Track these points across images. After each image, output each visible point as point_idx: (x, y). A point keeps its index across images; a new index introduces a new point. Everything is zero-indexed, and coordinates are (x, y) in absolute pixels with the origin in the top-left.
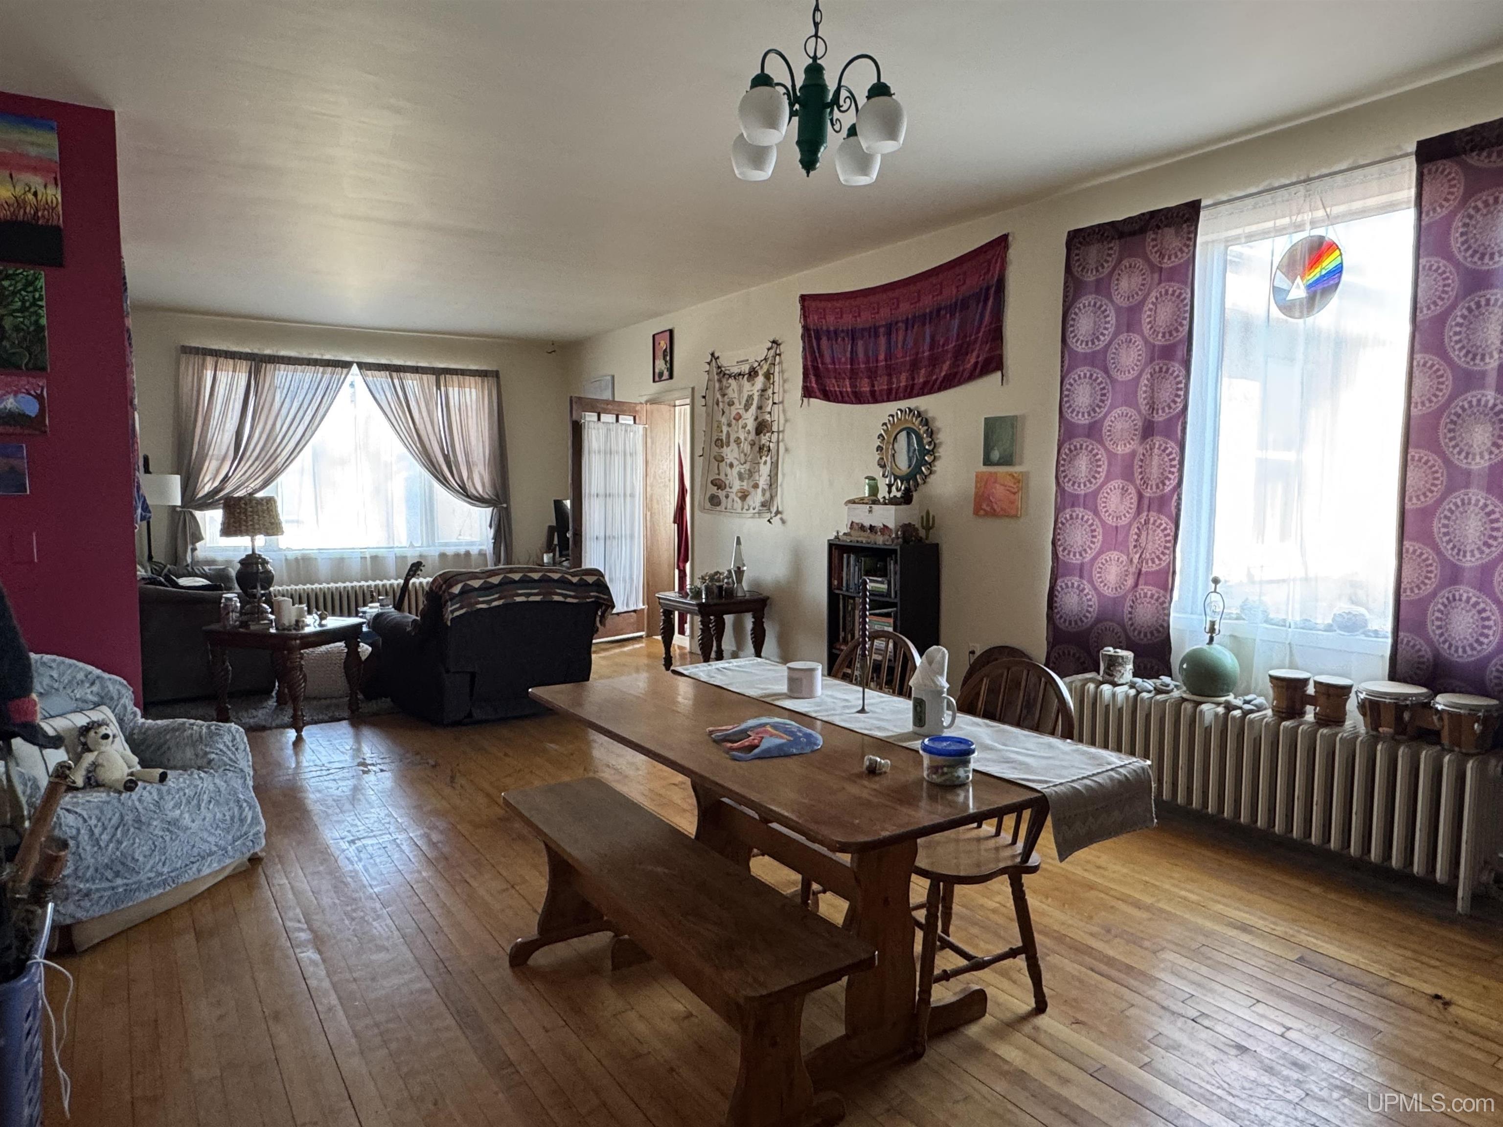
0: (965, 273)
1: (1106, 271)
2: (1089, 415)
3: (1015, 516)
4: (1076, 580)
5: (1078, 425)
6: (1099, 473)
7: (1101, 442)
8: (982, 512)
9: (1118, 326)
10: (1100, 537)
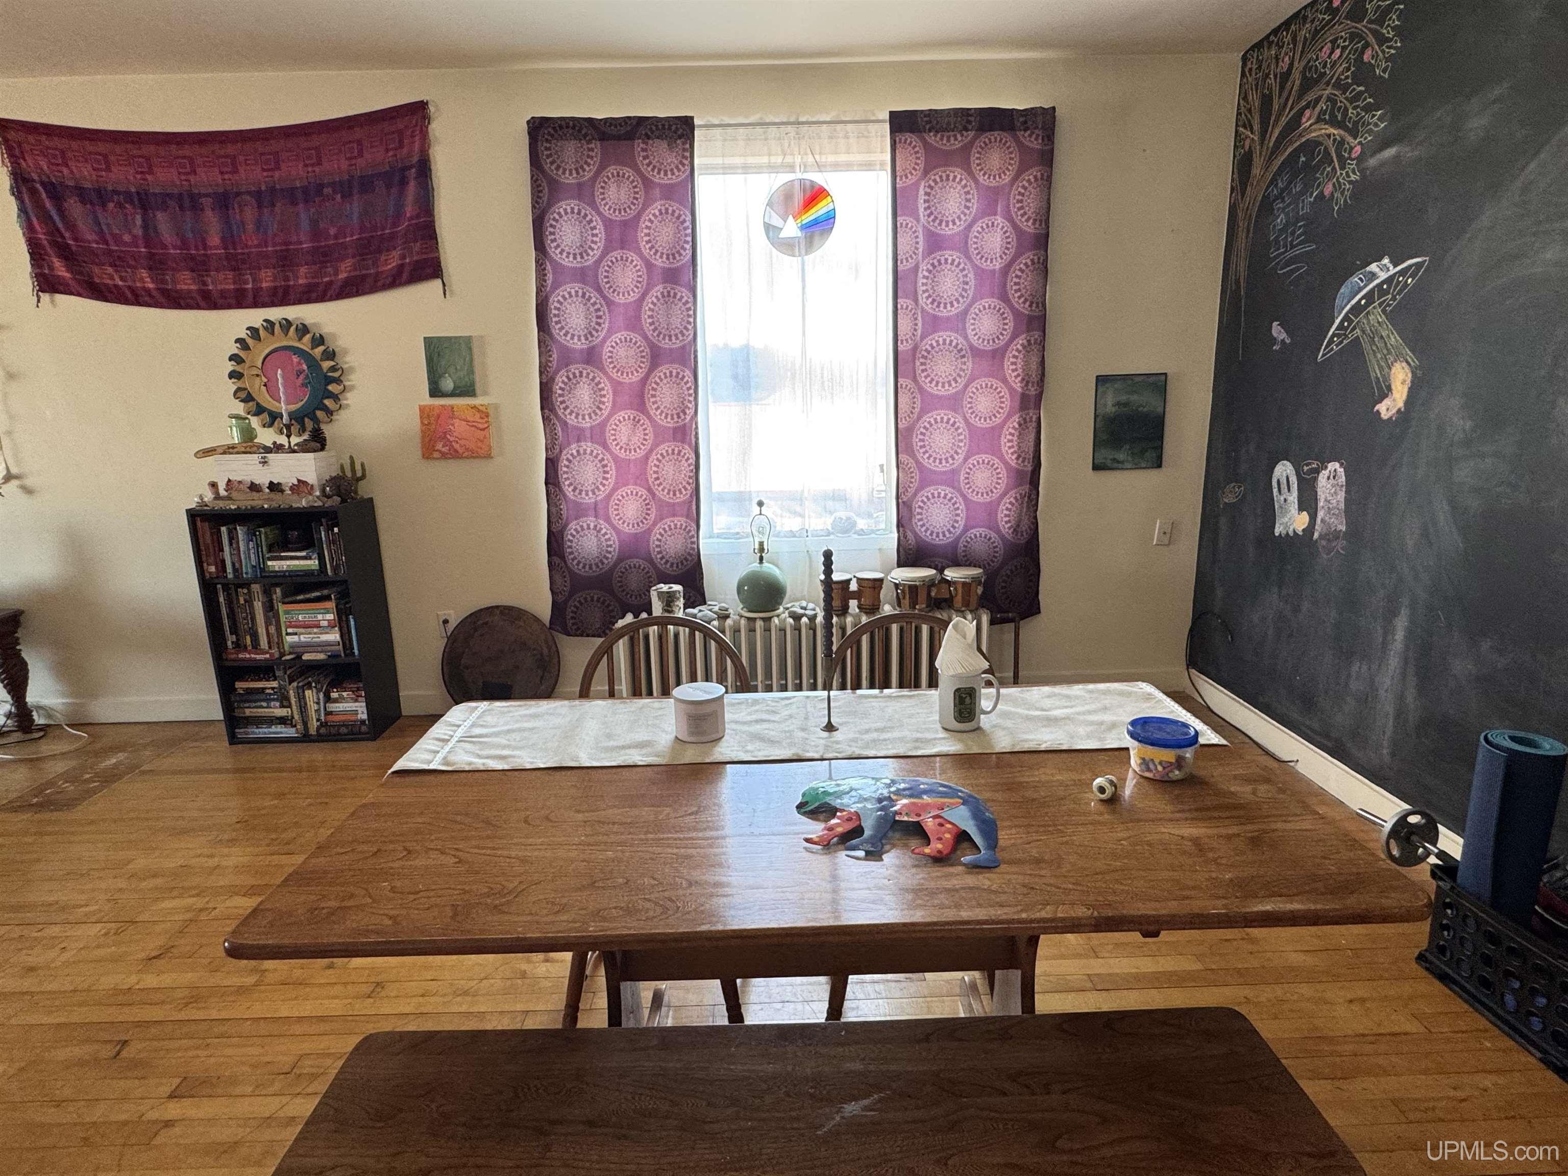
1: (588, 175)
4: (591, 521)
5: (574, 349)
6: (604, 403)
7: (602, 369)
8: (436, 455)
9: (609, 240)
10: (613, 472)
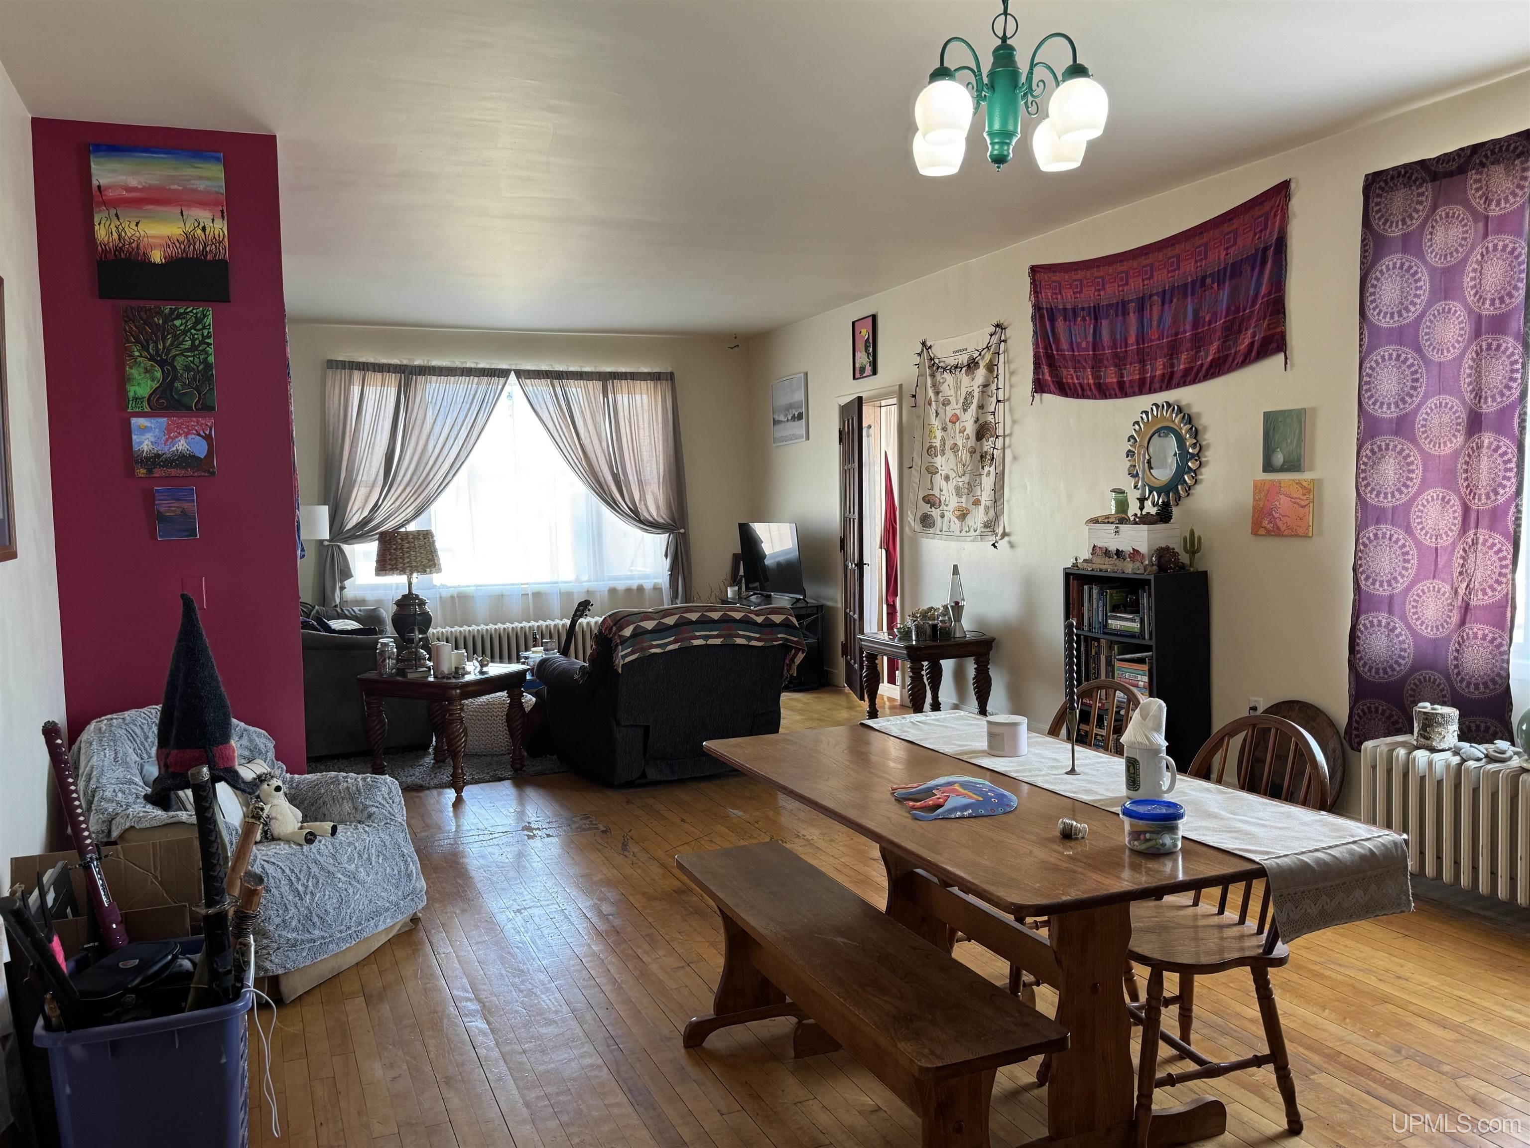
0: (1235, 231)
1: (1416, 223)
2: (1397, 406)
3: (1306, 536)
4: (1383, 617)
5: (1381, 420)
6: (1411, 479)
7: (1413, 440)
8: (1262, 532)
9: (1433, 291)
10: (1415, 562)
